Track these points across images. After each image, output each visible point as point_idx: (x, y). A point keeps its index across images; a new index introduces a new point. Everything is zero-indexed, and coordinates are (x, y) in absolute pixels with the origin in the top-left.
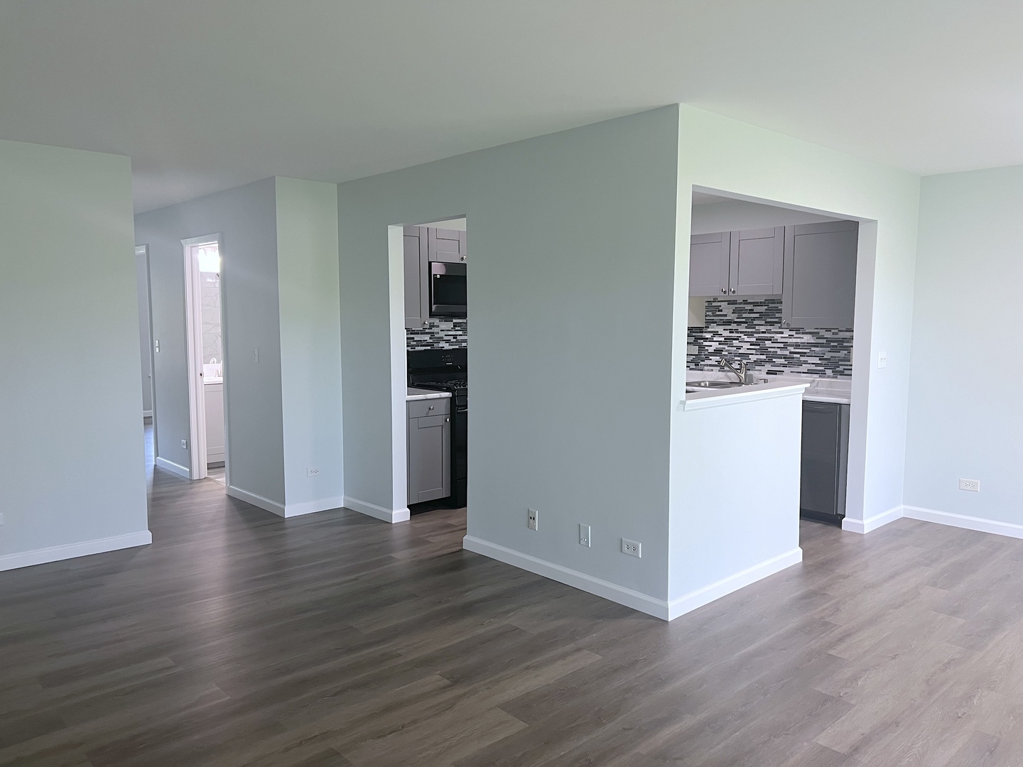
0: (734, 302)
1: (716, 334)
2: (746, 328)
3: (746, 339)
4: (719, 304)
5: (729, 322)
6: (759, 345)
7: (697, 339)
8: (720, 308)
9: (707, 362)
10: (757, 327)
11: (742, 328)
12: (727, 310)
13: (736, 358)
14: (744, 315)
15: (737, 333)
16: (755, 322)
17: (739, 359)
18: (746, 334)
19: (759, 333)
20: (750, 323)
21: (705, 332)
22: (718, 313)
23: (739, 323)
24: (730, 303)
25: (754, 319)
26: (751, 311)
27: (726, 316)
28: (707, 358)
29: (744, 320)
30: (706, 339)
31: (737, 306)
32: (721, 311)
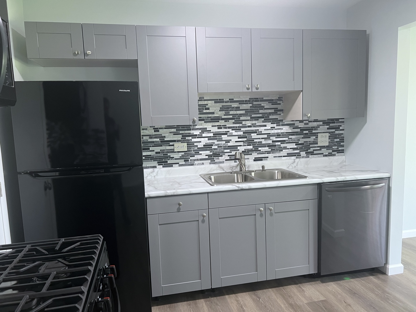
0: (221, 101)
1: (204, 130)
2: (234, 123)
3: (234, 133)
4: (206, 102)
5: (217, 119)
6: (246, 137)
7: (184, 136)
8: (207, 107)
9: (197, 157)
10: (244, 123)
11: (230, 124)
12: (215, 109)
13: (226, 151)
14: (231, 112)
15: (226, 128)
16: (242, 118)
17: (229, 151)
18: (233, 128)
19: (246, 127)
20: (237, 119)
21: (193, 129)
22: (205, 111)
23: (226, 120)
24: (216, 101)
25: (241, 115)
26: (238, 109)
27: (213, 113)
28: (197, 153)
29: (231, 117)
30: (195, 136)
31: (224, 104)
32: (208, 109)
